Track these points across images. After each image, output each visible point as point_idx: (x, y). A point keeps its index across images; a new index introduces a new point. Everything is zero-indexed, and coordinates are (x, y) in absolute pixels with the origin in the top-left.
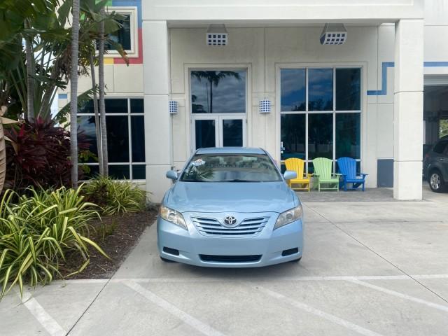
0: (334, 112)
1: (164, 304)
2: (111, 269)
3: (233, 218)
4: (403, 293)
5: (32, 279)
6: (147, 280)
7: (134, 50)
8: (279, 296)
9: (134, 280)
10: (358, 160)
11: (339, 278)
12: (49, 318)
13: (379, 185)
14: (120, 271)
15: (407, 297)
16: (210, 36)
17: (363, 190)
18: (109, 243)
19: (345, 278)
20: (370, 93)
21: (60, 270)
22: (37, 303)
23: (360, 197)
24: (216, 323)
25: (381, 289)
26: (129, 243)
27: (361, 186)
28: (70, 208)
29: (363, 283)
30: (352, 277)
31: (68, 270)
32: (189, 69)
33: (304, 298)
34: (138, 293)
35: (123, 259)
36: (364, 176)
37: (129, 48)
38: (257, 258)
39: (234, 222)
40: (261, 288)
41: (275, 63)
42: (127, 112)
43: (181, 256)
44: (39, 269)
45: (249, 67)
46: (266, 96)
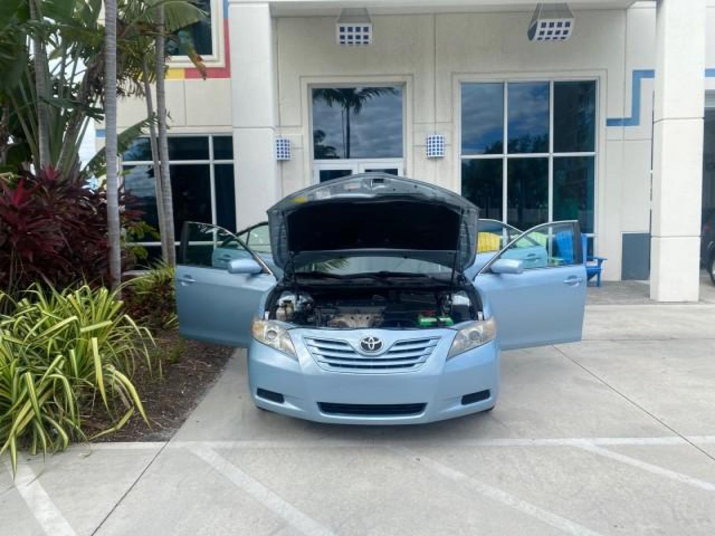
0: (551, 155)
1: (257, 489)
2: (171, 425)
3: (376, 340)
4: (674, 469)
5: (35, 442)
6: (230, 445)
7: (218, 55)
8: (457, 475)
9: (207, 443)
10: (589, 235)
11: (561, 441)
12: (56, 514)
13: (625, 276)
14: (185, 427)
15: (683, 478)
16: (342, 29)
17: (598, 284)
18: (171, 377)
19: (570, 442)
20: (611, 122)
21: (83, 427)
22: (40, 487)
23: (593, 296)
24: (345, 526)
25: (636, 463)
26: (205, 378)
27: (595, 279)
28: (100, 321)
29: (603, 452)
30: (583, 440)
31: (98, 425)
32: (309, 85)
33: (500, 478)
34: (213, 469)
35: (192, 405)
36: (600, 261)
37: (209, 52)
38: (418, 408)
39: (378, 346)
40: (425, 459)
41: (453, 73)
42: (207, 158)
43: (287, 405)
44: (47, 426)
45: (409, 80)
46: (437, 129)
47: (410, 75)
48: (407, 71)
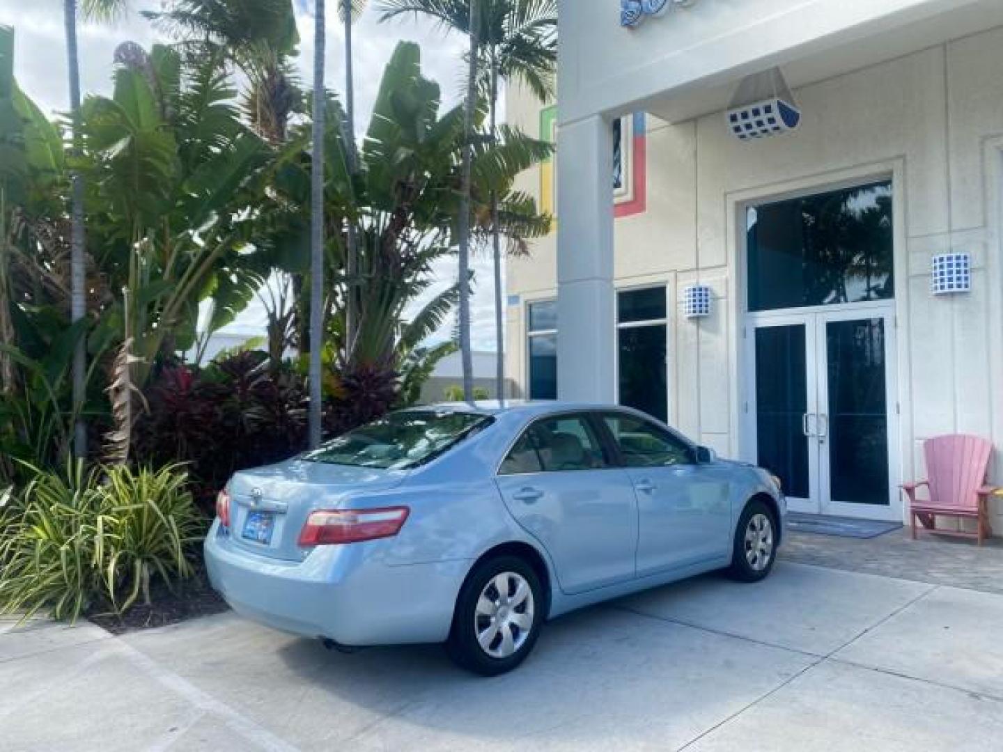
7: (627, 186)
16: (734, 118)
32: (738, 203)
41: (985, 138)
45: (897, 166)
46: (954, 243)
47: (899, 157)
48: (894, 152)
